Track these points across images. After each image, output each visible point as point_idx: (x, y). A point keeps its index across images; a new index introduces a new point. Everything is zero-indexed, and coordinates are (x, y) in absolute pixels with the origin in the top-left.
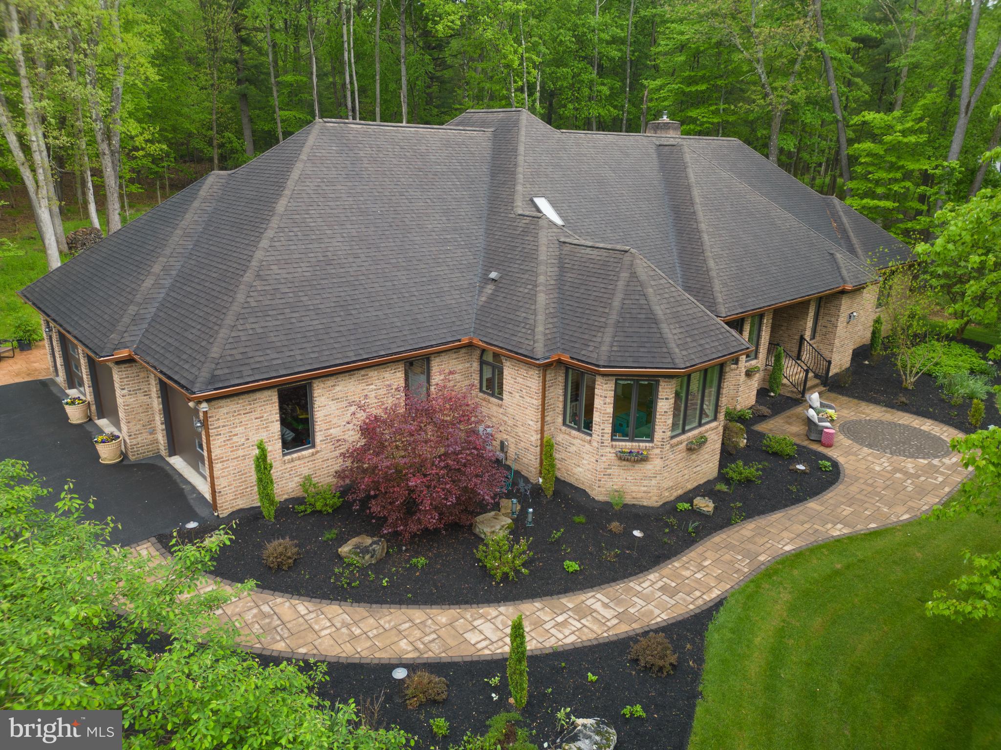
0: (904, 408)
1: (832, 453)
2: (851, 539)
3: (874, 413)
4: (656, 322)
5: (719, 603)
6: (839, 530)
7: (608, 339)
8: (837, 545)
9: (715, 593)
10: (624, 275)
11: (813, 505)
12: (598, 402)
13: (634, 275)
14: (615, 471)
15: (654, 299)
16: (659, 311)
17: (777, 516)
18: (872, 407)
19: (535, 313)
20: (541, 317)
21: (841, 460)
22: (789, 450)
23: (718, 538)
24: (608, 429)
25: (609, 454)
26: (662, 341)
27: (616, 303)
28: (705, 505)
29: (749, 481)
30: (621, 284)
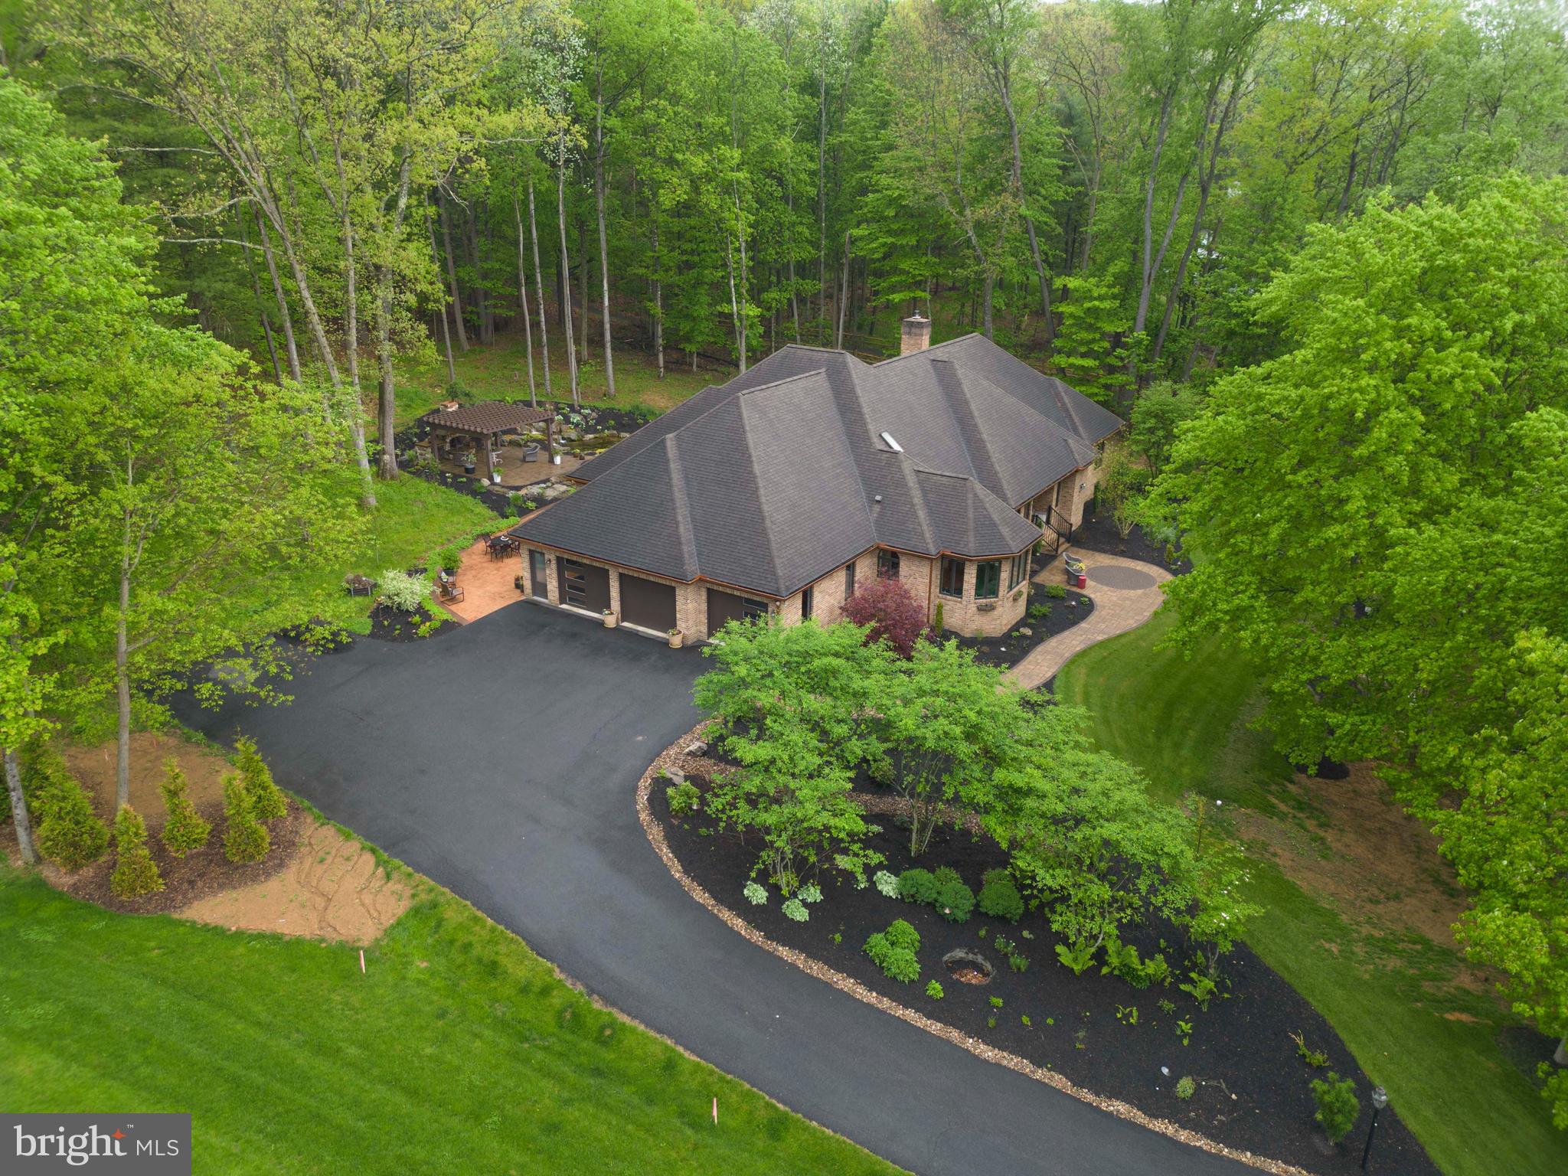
0: (1123, 554)
1: (1085, 592)
2: (1109, 640)
3: (1105, 560)
4: (995, 525)
5: (1054, 677)
6: (1100, 638)
7: (972, 539)
8: (1102, 644)
9: (1049, 674)
10: (970, 496)
11: (1083, 625)
12: (966, 577)
13: (976, 495)
14: (976, 618)
15: (991, 510)
16: (996, 517)
17: (1066, 633)
18: (1103, 555)
19: (920, 525)
20: (925, 527)
21: (1092, 596)
22: (1061, 593)
23: (1040, 648)
24: (973, 592)
25: (973, 608)
26: (1002, 538)
27: (971, 515)
28: (1028, 632)
29: (1045, 615)
30: (970, 502)
